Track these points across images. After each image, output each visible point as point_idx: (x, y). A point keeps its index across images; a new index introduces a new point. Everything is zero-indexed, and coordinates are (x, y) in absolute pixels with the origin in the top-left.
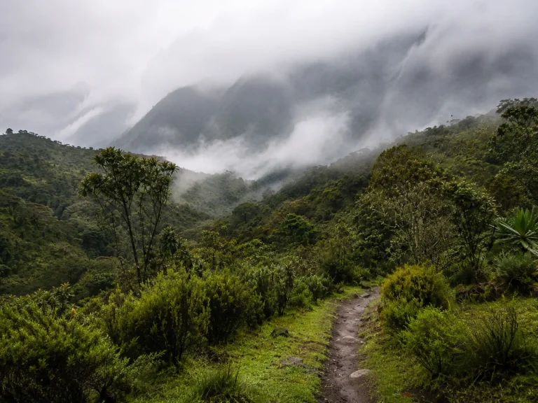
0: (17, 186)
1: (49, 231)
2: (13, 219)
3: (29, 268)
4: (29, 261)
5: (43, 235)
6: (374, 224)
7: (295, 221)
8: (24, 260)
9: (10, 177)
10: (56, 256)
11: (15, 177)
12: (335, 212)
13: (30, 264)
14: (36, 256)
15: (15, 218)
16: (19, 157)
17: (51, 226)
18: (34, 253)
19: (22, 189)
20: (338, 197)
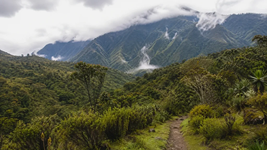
0: (32, 77)
1: (45, 94)
2: (30, 89)
3: (37, 109)
4: (37, 106)
5: (43, 96)
6: (183, 92)
7: (151, 90)
8: (35, 106)
9: (29, 73)
10: (48, 104)
11: (31, 73)
12: (166, 87)
13: (37, 107)
14: (40, 104)
15: (31, 89)
16: (32, 65)
17: (46, 92)
18: (39, 103)
19: (33, 78)
20: (167, 81)
